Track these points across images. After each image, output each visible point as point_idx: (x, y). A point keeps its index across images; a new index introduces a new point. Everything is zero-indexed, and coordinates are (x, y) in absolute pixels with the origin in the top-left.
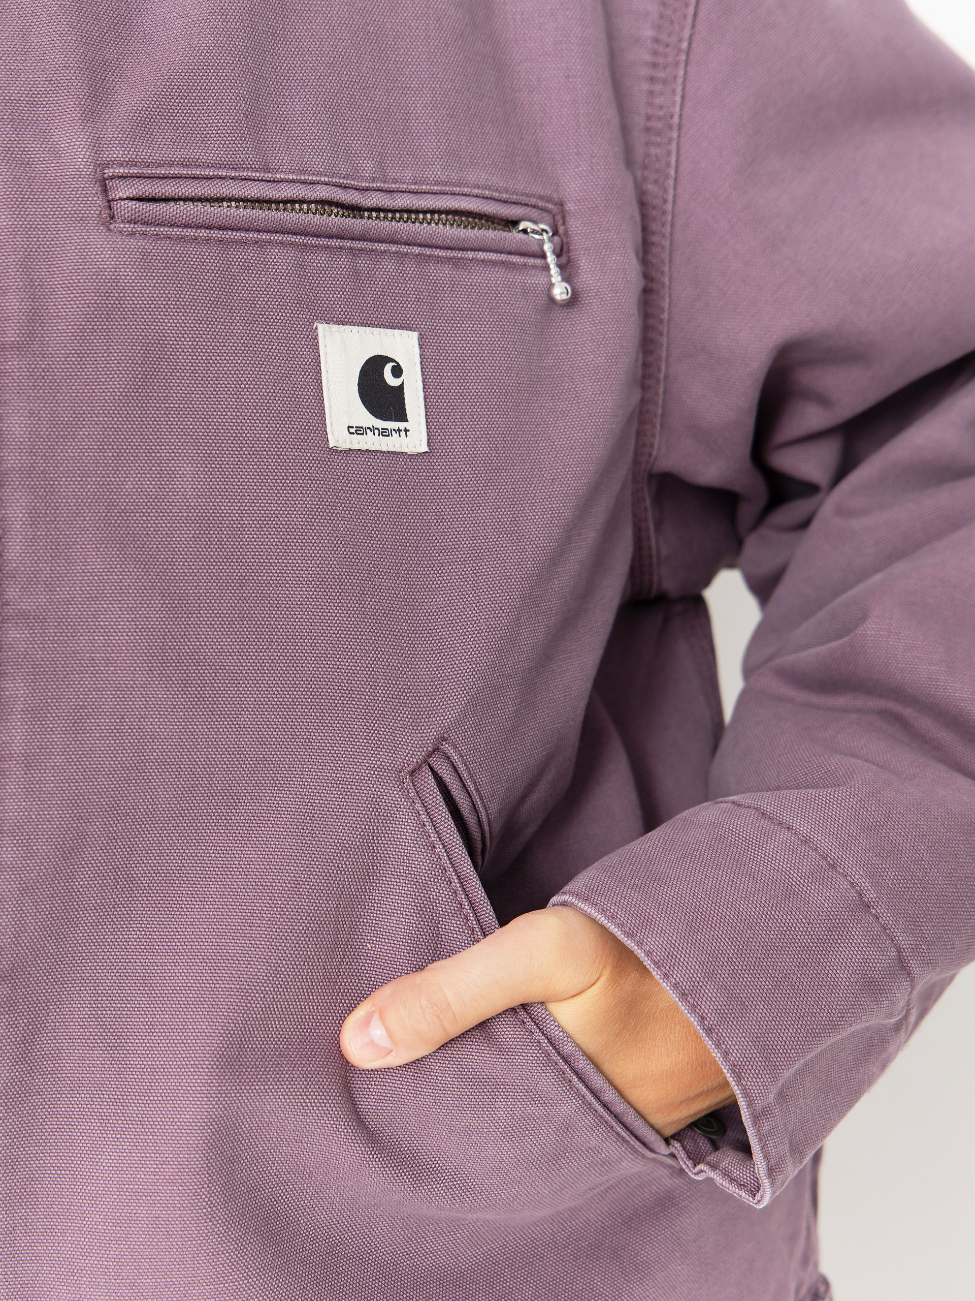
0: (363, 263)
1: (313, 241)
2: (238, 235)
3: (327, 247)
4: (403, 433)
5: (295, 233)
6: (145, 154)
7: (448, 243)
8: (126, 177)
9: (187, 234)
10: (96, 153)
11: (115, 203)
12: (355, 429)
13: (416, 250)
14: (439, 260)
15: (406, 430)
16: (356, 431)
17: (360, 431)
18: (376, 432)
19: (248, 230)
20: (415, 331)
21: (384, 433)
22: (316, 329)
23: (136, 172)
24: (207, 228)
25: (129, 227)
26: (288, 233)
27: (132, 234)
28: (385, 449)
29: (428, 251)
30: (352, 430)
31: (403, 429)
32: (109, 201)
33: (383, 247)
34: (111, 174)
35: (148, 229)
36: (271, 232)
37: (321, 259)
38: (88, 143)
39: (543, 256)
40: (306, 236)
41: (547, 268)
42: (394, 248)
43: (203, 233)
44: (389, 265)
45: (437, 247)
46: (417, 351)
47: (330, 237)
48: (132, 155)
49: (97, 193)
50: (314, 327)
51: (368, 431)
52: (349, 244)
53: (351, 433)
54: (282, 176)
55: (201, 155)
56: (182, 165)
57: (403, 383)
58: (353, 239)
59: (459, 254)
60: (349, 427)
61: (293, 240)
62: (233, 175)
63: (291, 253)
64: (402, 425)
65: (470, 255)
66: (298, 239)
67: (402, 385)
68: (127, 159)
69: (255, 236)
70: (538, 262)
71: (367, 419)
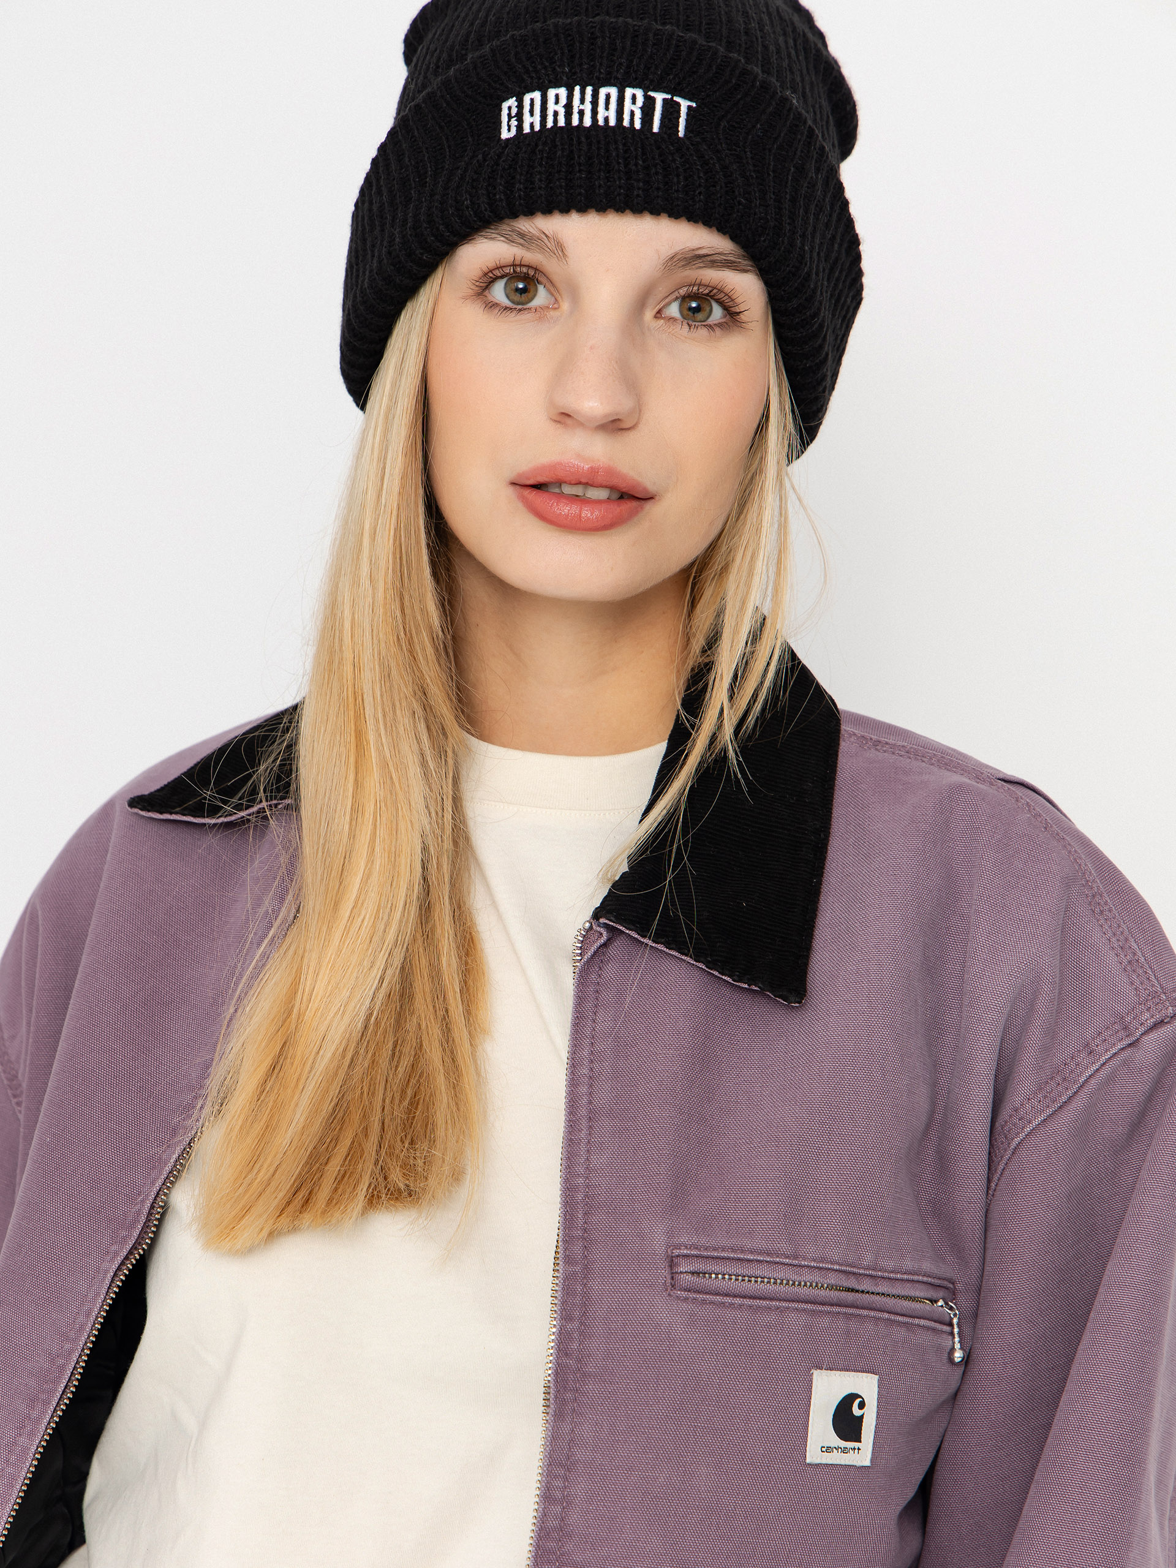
0: (853, 1325)
1: (821, 1308)
2: (764, 1302)
3: (829, 1313)
4: (856, 1451)
5: (806, 1302)
6: (703, 1241)
7: (904, 1311)
8: (688, 1256)
9: (726, 1301)
10: (669, 1238)
11: (677, 1275)
12: (826, 1448)
13: (886, 1316)
14: (899, 1323)
15: (859, 1449)
16: (826, 1450)
17: (829, 1450)
18: (840, 1450)
19: (771, 1299)
20: (876, 1374)
21: (845, 1451)
22: (812, 1373)
23: (695, 1253)
24: (741, 1297)
25: (684, 1294)
26: (802, 1302)
27: (686, 1299)
28: (843, 1463)
29: (892, 1317)
30: (824, 1449)
31: (857, 1448)
32: (672, 1273)
33: (865, 1312)
34: (677, 1254)
35: (698, 1296)
36: (789, 1301)
37: (825, 1321)
38: (663, 1231)
39: (951, 1325)
40: (815, 1304)
41: (952, 1334)
42: (872, 1313)
43: (738, 1301)
44: (870, 1326)
45: (897, 1314)
46: (876, 1389)
47: (832, 1305)
48: (695, 1240)
49: (665, 1268)
50: (811, 1372)
51: (834, 1449)
52: (844, 1310)
53: (822, 1452)
54: (806, 1263)
55: (748, 1244)
56: (733, 1250)
57: (864, 1414)
58: (846, 1306)
59: (910, 1320)
60: (822, 1447)
61: (805, 1307)
62: (768, 1259)
63: (804, 1317)
64: (856, 1445)
65: (917, 1321)
66: (809, 1306)
67: (863, 1416)
68: (691, 1243)
69: (777, 1304)
70: (947, 1328)
71: (836, 1441)
